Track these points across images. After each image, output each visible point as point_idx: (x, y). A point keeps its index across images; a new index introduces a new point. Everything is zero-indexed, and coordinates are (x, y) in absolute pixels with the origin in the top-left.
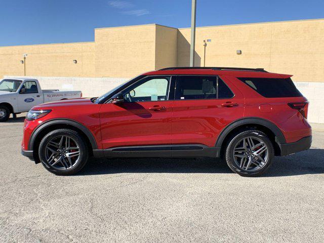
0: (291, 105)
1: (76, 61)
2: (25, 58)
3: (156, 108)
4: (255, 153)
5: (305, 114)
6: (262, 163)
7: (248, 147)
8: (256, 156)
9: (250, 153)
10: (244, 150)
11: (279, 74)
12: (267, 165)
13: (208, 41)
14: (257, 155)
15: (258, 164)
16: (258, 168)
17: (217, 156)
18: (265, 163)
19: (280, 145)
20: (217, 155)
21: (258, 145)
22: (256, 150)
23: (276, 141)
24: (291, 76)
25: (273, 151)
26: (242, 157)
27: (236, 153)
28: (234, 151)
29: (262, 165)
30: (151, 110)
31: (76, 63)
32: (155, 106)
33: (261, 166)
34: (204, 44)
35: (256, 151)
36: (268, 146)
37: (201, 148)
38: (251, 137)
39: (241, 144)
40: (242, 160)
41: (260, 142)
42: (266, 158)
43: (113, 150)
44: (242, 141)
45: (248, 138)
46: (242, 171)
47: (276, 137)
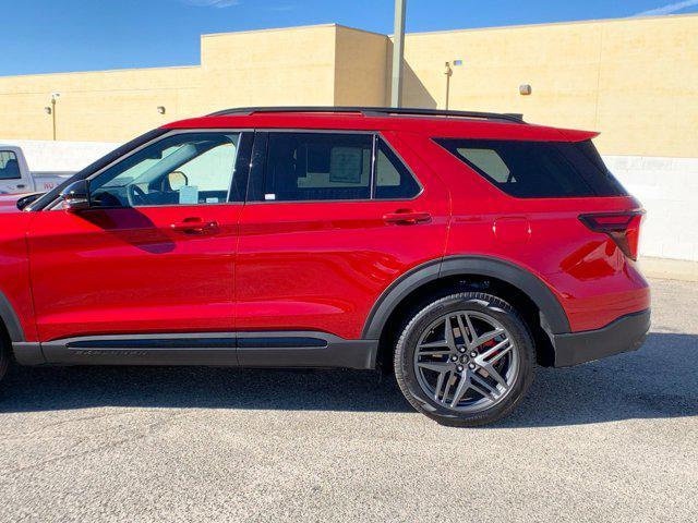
0: (590, 221)
1: (163, 109)
2: (54, 102)
3: (191, 224)
4: (479, 359)
5: (630, 249)
6: (499, 387)
7: (459, 341)
8: (481, 368)
9: (466, 357)
10: (446, 349)
11: (558, 130)
12: (514, 395)
13: (455, 63)
14: (484, 364)
15: (489, 392)
16: (486, 403)
17: (368, 366)
18: (507, 388)
19: (552, 337)
20: (369, 364)
21: (487, 336)
22: (482, 349)
23: (542, 324)
24: (594, 134)
25: (532, 355)
26: (441, 369)
27: (424, 359)
28: (418, 354)
29: (498, 392)
30: (177, 229)
31: (164, 112)
32: (187, 220)
33: (496, 397)
34: (446, 70)
35: (481, 353)
36: (516, 341)
37: (323, 343)
38: (466, 313)
39: (438, 333)
40: (441, 379)
41: (494, 329)
42: (511, 374)
43: (70, 345)
44: (442, 326)
45: (458, 314)
46: (441, 410)
47: (541, 314)
